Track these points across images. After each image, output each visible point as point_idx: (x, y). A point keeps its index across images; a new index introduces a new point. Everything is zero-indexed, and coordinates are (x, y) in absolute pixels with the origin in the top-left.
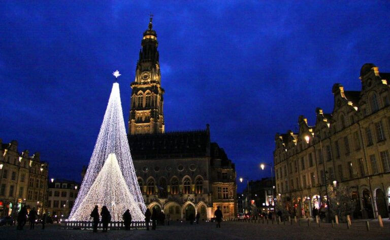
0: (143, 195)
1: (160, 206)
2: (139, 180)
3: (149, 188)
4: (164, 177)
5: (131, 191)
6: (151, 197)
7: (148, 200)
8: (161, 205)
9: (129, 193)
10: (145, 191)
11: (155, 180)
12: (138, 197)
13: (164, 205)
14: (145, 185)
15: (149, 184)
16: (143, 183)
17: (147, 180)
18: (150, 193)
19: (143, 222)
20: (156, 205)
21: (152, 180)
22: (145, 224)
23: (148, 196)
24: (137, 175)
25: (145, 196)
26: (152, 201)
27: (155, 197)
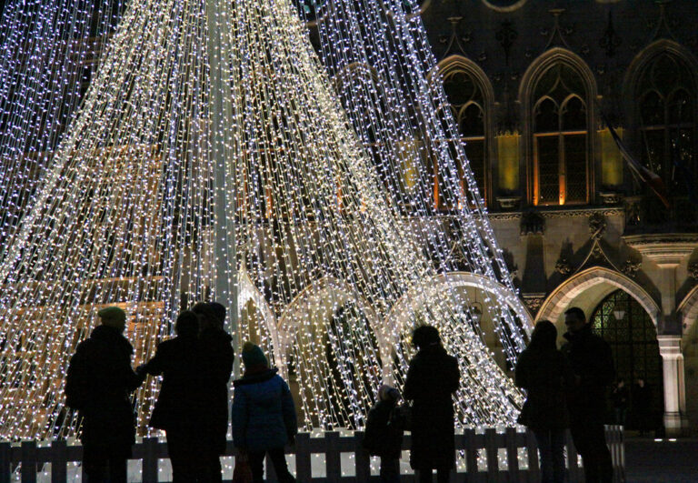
0: (494, 208)
1: (649, 307)
2: (456, 88)
3: (548, 147)
4: (674, 46)
5: (389, 180)
6: (567, 228)
7: (535, 252)
8: (657, 297)
9: (371, 201)
10: (510, 179)
11: (590, 80)
12: (453, 229)
13: (679, 298)
14: (508, 123)
15: (545, 119)
16: (491, 109)
17: (525, 83)
18: (550, 192)
19: (510, 440)
20: (616, 298)
21: (565, 78)
22: (522, 454)
23: (533, 221)
24: (441, 38)
25: (511, 220)
26: (572, 263)
27: (599, 222)
